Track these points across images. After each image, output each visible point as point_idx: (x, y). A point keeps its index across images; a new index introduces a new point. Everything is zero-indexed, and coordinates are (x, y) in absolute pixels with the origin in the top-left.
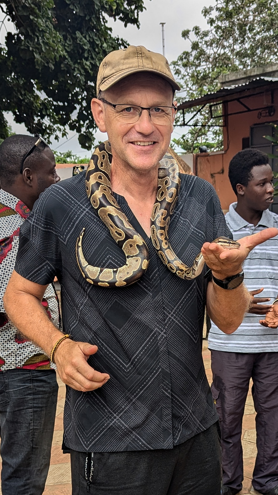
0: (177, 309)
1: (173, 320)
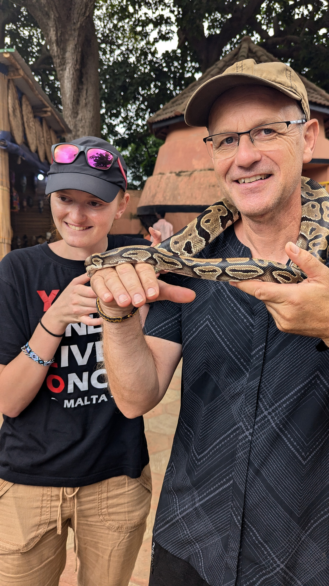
0: (279, 406)
1: (268, 420)
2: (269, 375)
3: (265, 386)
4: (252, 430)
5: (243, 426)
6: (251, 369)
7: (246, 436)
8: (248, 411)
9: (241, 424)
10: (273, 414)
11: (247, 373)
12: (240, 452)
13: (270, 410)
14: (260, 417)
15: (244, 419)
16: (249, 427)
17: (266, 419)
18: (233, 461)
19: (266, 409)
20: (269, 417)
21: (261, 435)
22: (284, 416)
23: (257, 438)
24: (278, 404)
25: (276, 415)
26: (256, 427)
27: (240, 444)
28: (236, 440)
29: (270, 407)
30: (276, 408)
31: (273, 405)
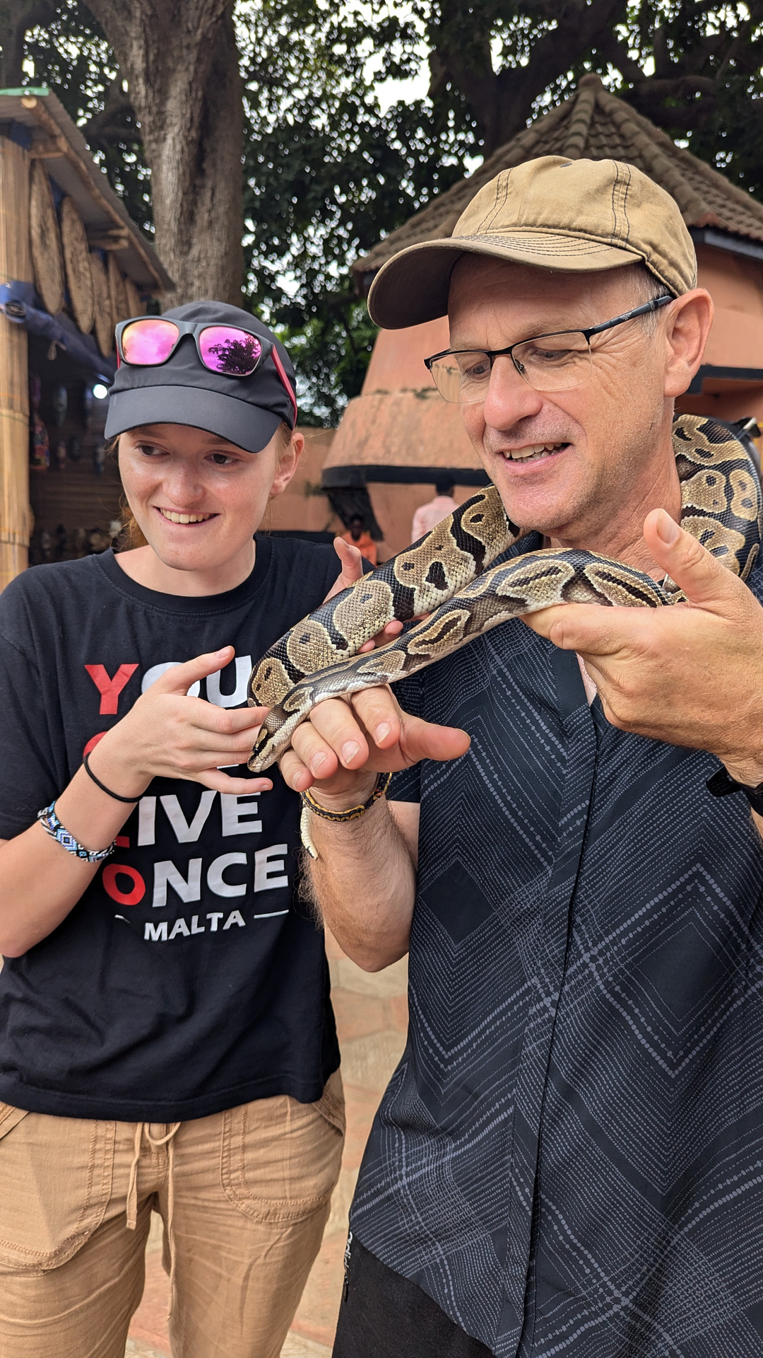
0: (614, 942)
1: (591, 973)
2: (594, 871)
3: (586, 898)
4: (557, 994)
5: (539, 986)
6: (556, 857)
7: (545, 1009)
8: (550, 952)
9: (535, 980)
10: (601, 961)
11: (548, 868)
12: (531, 1044)
13: (595, 951)
14: (575, 967)
15: (542, 971)
16: (552, 989)
17: (587, 972)
18: (515, 1064)
19: (587, 949)
20: (593, 967)
21: (575, 1006)
22: (622, 966)
23: (567, 1013)
24: (611, 937)
25: (606, 962)
26: (567, 988)
27: (532, 1025)
28: (523, 1017)
29: (595, 944)
30: (607, 948)
31: (601, 939)
